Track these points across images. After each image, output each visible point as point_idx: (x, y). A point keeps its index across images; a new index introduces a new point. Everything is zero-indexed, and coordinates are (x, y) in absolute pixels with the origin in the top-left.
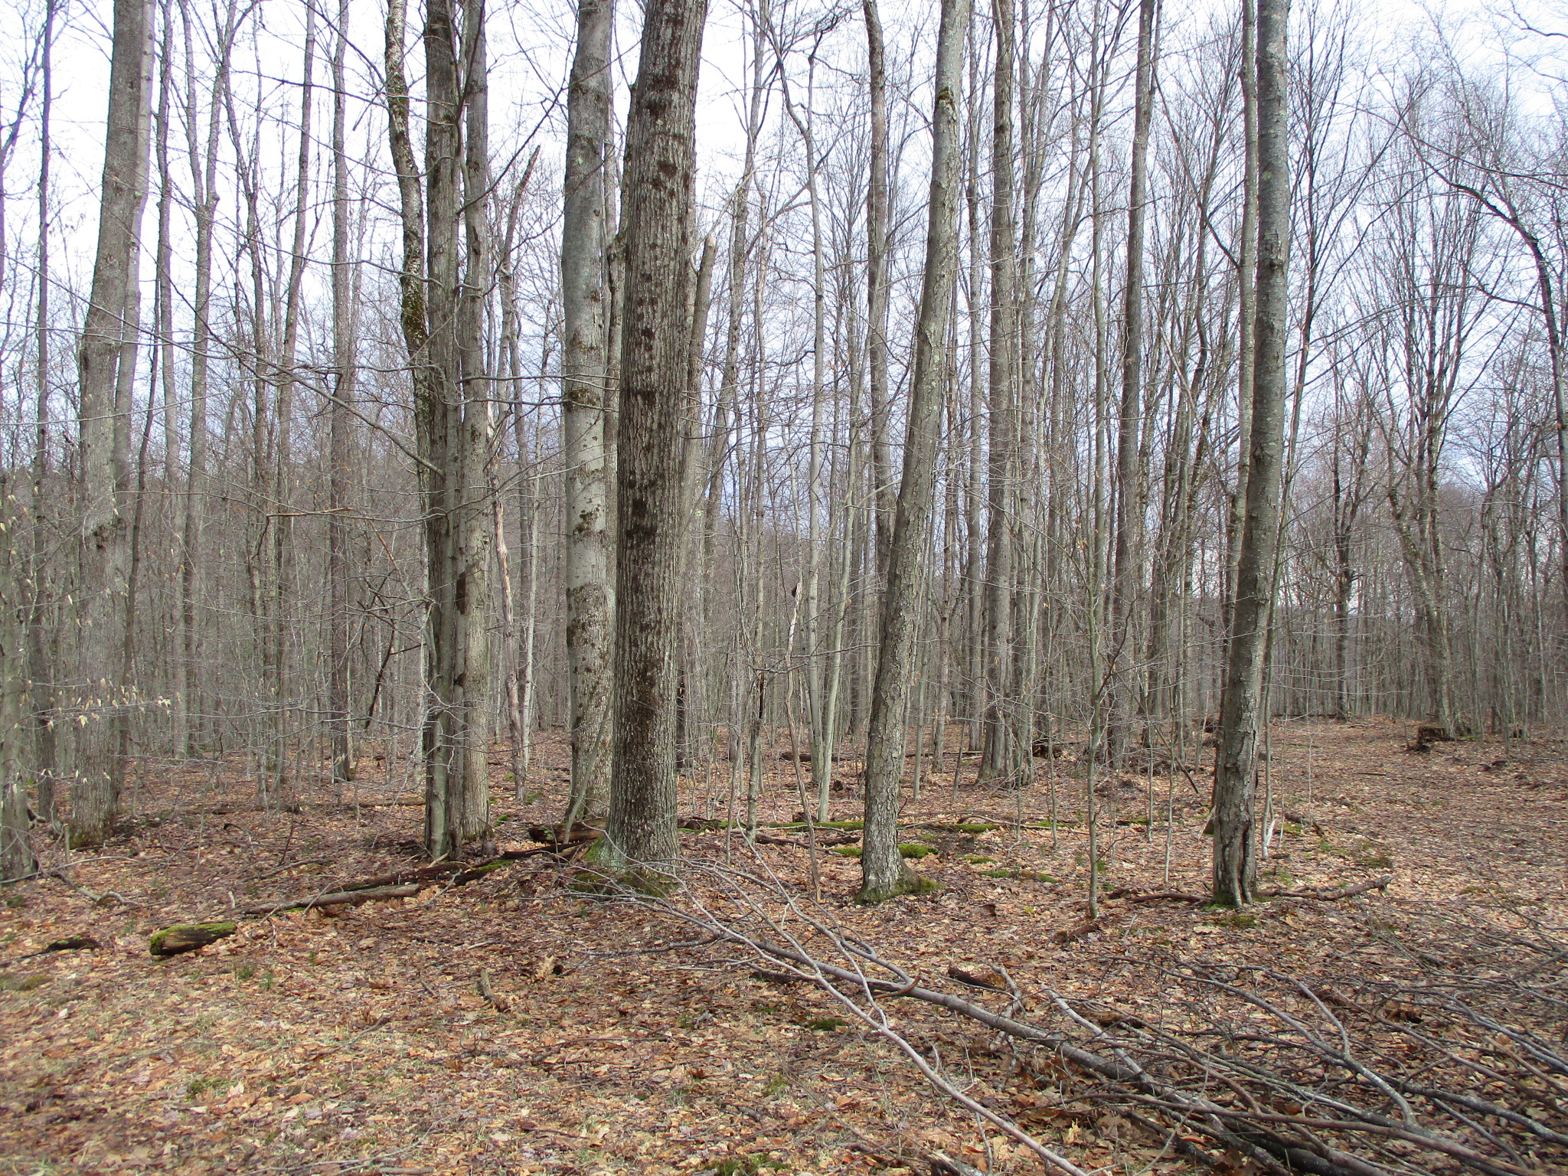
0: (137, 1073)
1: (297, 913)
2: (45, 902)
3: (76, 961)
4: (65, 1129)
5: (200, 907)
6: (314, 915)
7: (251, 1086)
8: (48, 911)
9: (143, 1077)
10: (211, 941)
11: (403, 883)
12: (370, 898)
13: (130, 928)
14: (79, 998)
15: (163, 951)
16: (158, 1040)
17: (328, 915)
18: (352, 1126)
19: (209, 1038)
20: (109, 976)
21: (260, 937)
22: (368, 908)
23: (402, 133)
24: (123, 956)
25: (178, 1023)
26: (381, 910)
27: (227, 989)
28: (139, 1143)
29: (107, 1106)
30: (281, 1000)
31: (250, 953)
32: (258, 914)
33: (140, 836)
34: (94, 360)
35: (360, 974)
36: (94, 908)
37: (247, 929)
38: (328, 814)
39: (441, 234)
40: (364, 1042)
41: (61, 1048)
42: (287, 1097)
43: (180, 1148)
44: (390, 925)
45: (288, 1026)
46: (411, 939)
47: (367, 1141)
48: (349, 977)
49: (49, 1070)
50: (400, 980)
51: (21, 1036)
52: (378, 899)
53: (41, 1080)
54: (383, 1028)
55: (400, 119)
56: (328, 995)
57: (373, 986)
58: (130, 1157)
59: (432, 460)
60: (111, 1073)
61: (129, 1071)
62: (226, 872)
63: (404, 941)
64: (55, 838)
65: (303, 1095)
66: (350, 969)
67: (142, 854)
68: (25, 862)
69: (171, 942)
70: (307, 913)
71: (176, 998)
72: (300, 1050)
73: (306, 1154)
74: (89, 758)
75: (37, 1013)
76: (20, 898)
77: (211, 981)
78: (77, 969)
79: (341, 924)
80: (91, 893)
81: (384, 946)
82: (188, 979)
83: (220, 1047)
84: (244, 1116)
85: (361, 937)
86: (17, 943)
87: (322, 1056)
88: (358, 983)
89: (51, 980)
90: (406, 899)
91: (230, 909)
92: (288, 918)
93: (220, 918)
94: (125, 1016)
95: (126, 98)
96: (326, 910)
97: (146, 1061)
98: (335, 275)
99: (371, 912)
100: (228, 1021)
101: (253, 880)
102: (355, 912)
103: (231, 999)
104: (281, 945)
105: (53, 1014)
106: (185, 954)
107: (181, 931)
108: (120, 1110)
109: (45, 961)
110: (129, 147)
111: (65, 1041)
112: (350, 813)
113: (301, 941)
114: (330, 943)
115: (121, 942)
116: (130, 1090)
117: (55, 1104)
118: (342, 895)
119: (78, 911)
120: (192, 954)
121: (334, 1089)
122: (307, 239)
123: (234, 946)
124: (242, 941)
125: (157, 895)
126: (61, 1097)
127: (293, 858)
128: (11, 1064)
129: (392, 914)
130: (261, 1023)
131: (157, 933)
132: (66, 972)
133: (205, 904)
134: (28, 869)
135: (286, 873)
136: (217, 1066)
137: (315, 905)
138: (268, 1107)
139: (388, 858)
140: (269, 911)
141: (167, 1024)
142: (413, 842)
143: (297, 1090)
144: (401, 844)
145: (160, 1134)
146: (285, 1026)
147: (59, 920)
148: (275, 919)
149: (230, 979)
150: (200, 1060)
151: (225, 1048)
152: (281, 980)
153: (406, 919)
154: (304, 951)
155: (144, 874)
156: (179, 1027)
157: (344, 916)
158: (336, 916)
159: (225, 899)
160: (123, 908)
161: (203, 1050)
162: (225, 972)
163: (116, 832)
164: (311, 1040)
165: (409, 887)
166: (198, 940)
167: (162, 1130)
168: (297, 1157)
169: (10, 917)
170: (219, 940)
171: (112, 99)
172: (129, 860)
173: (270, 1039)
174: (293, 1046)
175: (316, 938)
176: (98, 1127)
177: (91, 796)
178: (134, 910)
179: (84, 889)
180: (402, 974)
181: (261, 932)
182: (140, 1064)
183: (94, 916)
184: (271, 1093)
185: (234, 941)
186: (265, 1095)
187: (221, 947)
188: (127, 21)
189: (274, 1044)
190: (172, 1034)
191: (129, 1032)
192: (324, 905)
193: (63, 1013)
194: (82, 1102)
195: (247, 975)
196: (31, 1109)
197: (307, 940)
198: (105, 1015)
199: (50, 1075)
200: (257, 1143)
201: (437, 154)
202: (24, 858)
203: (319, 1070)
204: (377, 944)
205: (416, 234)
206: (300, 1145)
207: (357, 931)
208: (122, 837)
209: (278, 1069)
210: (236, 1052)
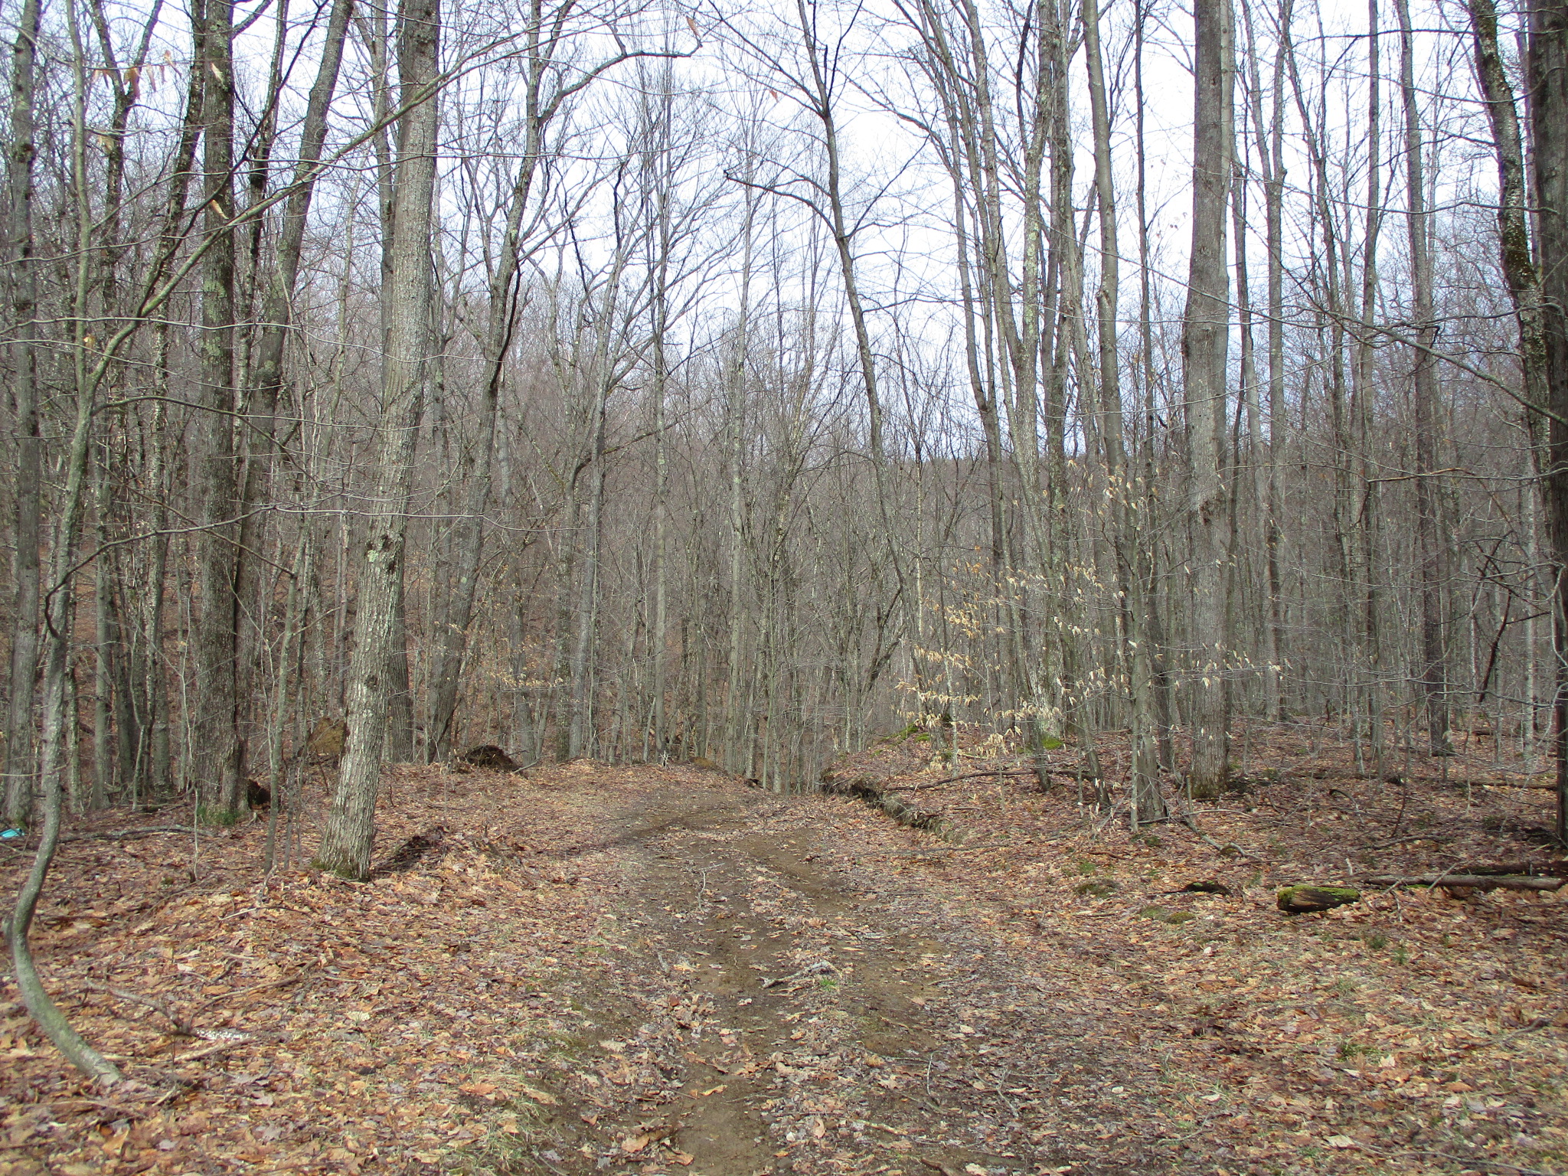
0: (1285, 1022)
1: (1419, 890)
2: (1176, 845)
3: (1210, 904)
4: (1228, 1060)
5: (1317, 870)
6: (1438, 894)
7: (1402, 1061)
8: (1180, 854)
9: (1291, 1027)
10: (1335, 905)
11: (1536, 874)
12: (1501, 885)
13: (1255, 880)
14: (1220, 939)
15: (1289, 908)
16: (1300, 995)
17: (1454, 896)
18: (1524, 1131)
19: (1350, 1002)
20: (1243, 923)
21: (1385, 909)
22: (1498, 895)
23: (1491, 55)
24: (1251, 906)
25: (1317, 981)
26: (1514, 900)
27: (1358, 956)
28: (1300, 1091)
29: (1263, 1047)
30: (1416, 978)
31: (1376, 924)
32: (1381, 886)
33: (1252, 793)
34: (1194, 346)
35: (1502, 967)
36: (1218, 856)
37: (1370, 898)
38: (1434, 789)
39: (1553, 154)
40: (1520, 1042)
41: (1211, 982)
42: (1442, 1083)
43: (1341, 1107)
44: (1527, 918)
45: (1430, 1008)
46: (1555, 937)
47: (1546, 1154)
48: (1487, 966)
49: (1205, 1001)
50: (1548, 981)
51: (1175, 964)
52: (1509, 887)
53: (1200, 1009)
54: (1541, 1032)
55: (1488, 42)
56: (1466, 981)
57: (1516, 981)
58: (1294, 1102)
59: (1552, 409)
60: (1260, 1016)
61: (1276, 1018)
62: (1338, 837)
63: (1546, 938)
64: (1178, 787)
65: (1458, 1084)
66: (1487, 959)
67: (1255, 811)
68: (1156, 806)
69: (1297, 900)
70: (1432, 891)
71: (1309, 956)
72: (1448, 1035)
73: (1477, 1149)
74: (1204, 717)
75: (1185, 946)
76: (1155, 838)
77: (1341, 945)
78: (1212, 911)
79: (1469, 908)
80: (1214, 842)
81: (1522, 940)
82: (1317, 939)
83: (1363, 1014)
84: (1397, 1091)
85: (1495, 927)
86: (1158, 879)
87: (1473, 1047)
88: (1499, 976)
89: (1193, 918)
90: (1542, 893)
91: (1347, 875)
92: (1412, 894)
93: (1339, 882)
94: (1265, 964)
95: (1210, 94)
96: (1454, 892)
97: (1292, 1012)
98: (1412, 225)
99: (1502, 900)
100: (1365, 990)
101: (1367, 851)
102: (1484, 897)
103: (1364, 966)
104: (1407, 921)
105: (1199, 949)
106: (1310, 914)
107: (1305, 890)
108: (1276, 1054)
109: (1184, 899)
110: (1215, 141)
111: (1213, 977)
112: (1459, 791)
113: (1427, 919)
114: (1460, 926)
115: (1248, 893)
116: (1280, 1037)
117: (1215, 1035)
118: (1470, 877)
119: (1205, 857)
120: (1317, 915)
121: (1494, 1086)
122: (1382, 193)
123: (1358, 913)
124: (1367, 911)
125: (1273, 852)
126: (1220, 1029)
127: (1405, 831)
128: (1172, 988)
129: (1527, 907)
130: (1401, 998)
131: (1280, 889)
132: (1203, 912)
133: (1321, 868)
134: (1158, 813)
135: (1399, 847)
136: (1362, 1032)
137: (1440, 885)
138: (1423, 1087)
139: (1513, 844)
140: (1392, 883)
141: (1306, 980)
142: (1540, 829)
143: (1452, 1077)
144: (1527, 831)
145: (1317, 1087)
146: (1428, 1007)
147: (1189, 864)
148: (1398, 893)
149: (1359, 946)
150: (1344, 1023)
151: (1368, 1015)
152: (1412, 957)
153: (1544, 913)
154: (1432, 930)
155: (1258, 830)
156: (1318, 986)
157: (1472, 900)
158: (1463, 899)
159: (1340, 865)
160: (1244, 860)
161: (1346, 1013)
162: (1354, 938)
163: (1230, 787)
164: (1459, 1028)
165: (1542, 880)
166: (1322, 902)
167: (1318, 1083)
168: (1466, 1149)
169: (1148, 854)
170: (1343, 906)
171: (1198, 101)
172: (1244, 815)
173: (1414, 1016)
174: (1441, 1029)
175: (1444, 919)
176: (1257, 1066)
177: (1207, 751)
178: (1254, 864)
179: (1208, 837)
180: (1550, 975)
181: (1385, 904)
182: (1287, 1013)
183: (1218, 864)
184: (1425, 1073)
185: (1358, 909)
186: (1418, 1073)
187: (1345, 912)
188: (1207, 22)
189: (1420, 1023)
190: (1311, 991)
191: (1270, 981)
192: (1449, 885)
193: (1208, 950)
194: (1238, 1038)
195: (1377, 945)
196: (1196, 1033)
197: (1434, 920)
198: (1246, 959)
199: (1208, 1007)
200: (1420, 1122)
201: (1545, 69)
202: (1155, 802)
203: (1473, 1061)
204: (1515, 936)
205: (1513, 163)
206: (1469, 1137)
207: (1492, 917)
208: (1235, 793)
209: (1427, 1050)
210: (1380, 1023)
